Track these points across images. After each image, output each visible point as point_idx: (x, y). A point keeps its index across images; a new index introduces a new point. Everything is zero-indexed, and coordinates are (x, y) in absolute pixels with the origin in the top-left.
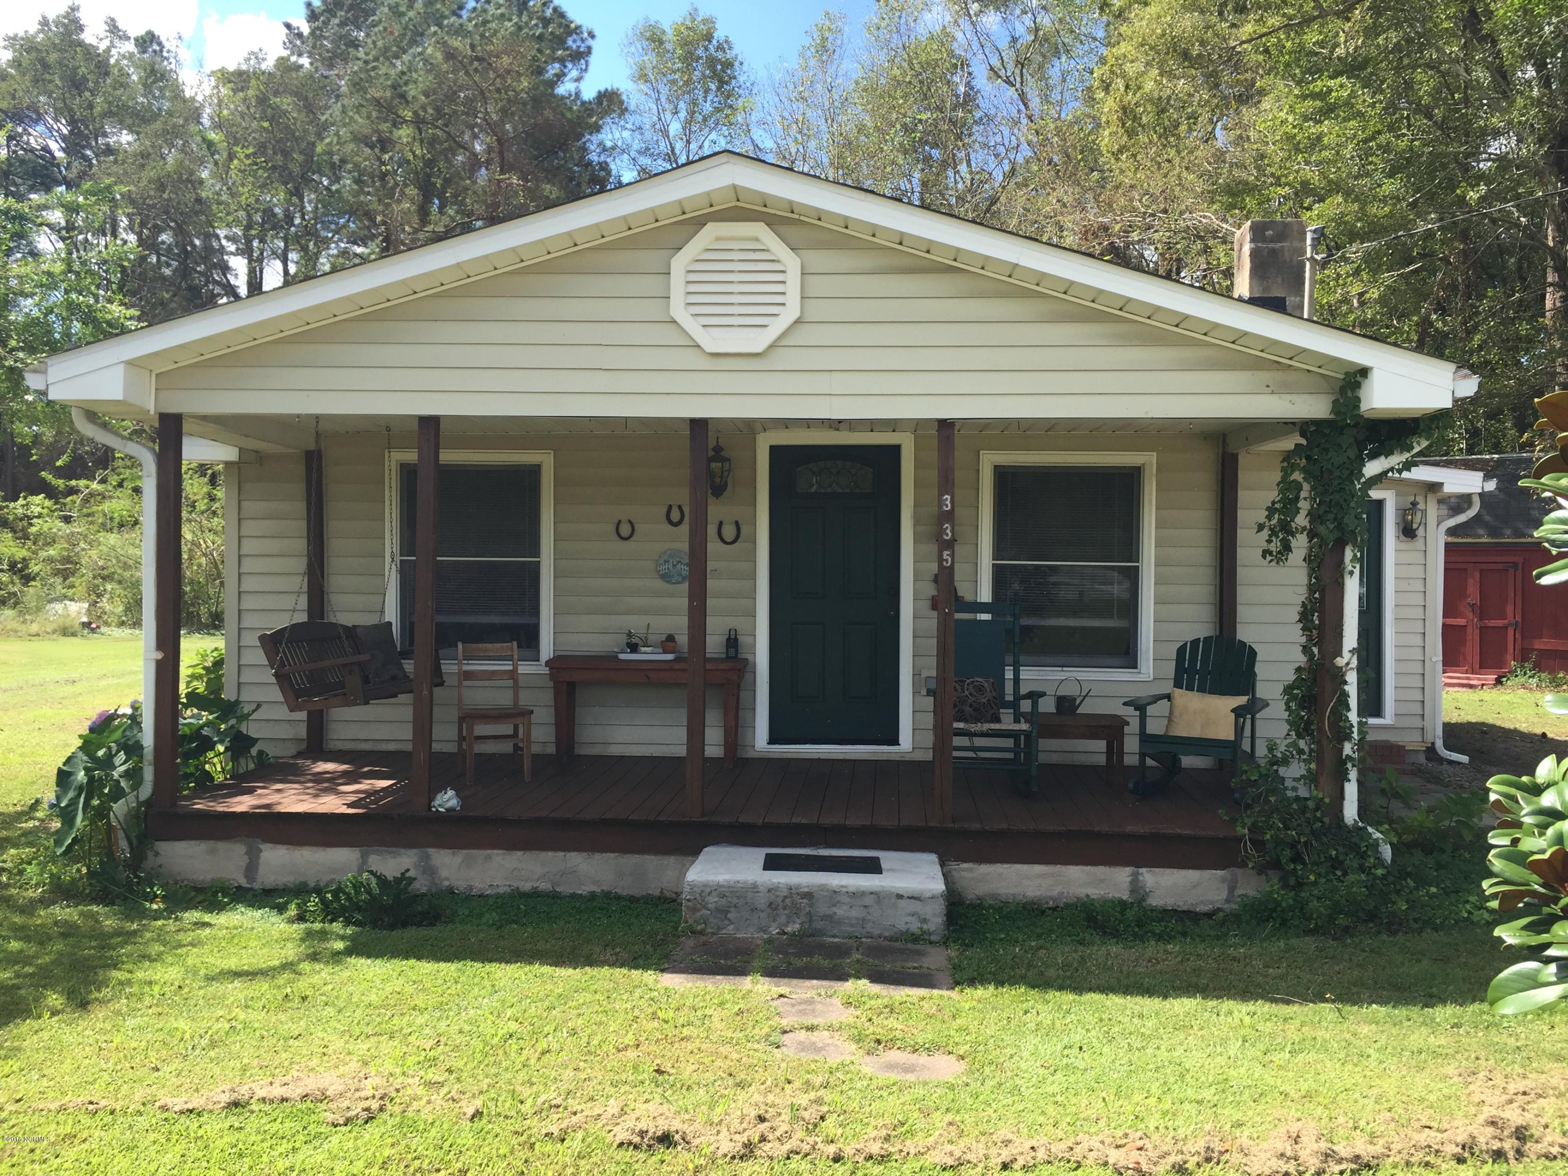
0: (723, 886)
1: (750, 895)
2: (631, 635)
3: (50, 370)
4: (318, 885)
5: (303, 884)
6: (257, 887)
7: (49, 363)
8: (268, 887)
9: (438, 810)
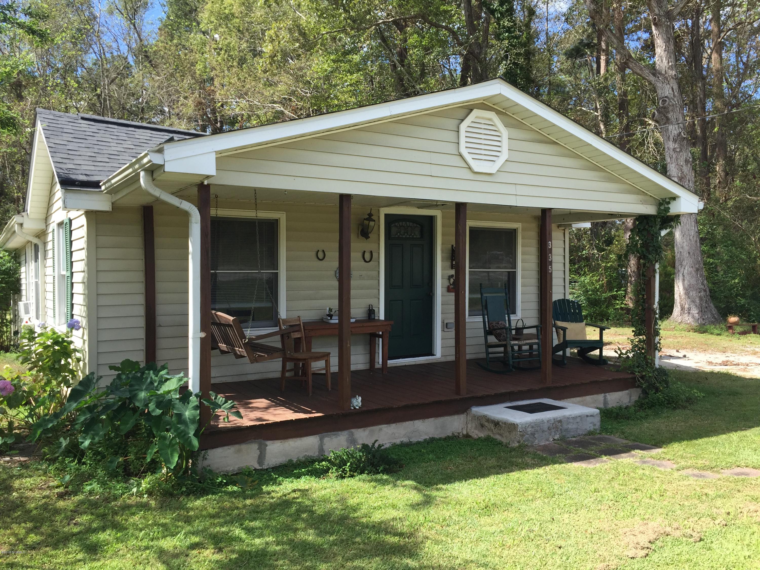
0: (531, 423)
1: (541, 425)
2: (330, 310)
3: (166, 152)
4: (298, 460)
5: (290, 461)
6: (265, 468)
7: (165, 148)
8: (272, 466)
9: (355, 408)
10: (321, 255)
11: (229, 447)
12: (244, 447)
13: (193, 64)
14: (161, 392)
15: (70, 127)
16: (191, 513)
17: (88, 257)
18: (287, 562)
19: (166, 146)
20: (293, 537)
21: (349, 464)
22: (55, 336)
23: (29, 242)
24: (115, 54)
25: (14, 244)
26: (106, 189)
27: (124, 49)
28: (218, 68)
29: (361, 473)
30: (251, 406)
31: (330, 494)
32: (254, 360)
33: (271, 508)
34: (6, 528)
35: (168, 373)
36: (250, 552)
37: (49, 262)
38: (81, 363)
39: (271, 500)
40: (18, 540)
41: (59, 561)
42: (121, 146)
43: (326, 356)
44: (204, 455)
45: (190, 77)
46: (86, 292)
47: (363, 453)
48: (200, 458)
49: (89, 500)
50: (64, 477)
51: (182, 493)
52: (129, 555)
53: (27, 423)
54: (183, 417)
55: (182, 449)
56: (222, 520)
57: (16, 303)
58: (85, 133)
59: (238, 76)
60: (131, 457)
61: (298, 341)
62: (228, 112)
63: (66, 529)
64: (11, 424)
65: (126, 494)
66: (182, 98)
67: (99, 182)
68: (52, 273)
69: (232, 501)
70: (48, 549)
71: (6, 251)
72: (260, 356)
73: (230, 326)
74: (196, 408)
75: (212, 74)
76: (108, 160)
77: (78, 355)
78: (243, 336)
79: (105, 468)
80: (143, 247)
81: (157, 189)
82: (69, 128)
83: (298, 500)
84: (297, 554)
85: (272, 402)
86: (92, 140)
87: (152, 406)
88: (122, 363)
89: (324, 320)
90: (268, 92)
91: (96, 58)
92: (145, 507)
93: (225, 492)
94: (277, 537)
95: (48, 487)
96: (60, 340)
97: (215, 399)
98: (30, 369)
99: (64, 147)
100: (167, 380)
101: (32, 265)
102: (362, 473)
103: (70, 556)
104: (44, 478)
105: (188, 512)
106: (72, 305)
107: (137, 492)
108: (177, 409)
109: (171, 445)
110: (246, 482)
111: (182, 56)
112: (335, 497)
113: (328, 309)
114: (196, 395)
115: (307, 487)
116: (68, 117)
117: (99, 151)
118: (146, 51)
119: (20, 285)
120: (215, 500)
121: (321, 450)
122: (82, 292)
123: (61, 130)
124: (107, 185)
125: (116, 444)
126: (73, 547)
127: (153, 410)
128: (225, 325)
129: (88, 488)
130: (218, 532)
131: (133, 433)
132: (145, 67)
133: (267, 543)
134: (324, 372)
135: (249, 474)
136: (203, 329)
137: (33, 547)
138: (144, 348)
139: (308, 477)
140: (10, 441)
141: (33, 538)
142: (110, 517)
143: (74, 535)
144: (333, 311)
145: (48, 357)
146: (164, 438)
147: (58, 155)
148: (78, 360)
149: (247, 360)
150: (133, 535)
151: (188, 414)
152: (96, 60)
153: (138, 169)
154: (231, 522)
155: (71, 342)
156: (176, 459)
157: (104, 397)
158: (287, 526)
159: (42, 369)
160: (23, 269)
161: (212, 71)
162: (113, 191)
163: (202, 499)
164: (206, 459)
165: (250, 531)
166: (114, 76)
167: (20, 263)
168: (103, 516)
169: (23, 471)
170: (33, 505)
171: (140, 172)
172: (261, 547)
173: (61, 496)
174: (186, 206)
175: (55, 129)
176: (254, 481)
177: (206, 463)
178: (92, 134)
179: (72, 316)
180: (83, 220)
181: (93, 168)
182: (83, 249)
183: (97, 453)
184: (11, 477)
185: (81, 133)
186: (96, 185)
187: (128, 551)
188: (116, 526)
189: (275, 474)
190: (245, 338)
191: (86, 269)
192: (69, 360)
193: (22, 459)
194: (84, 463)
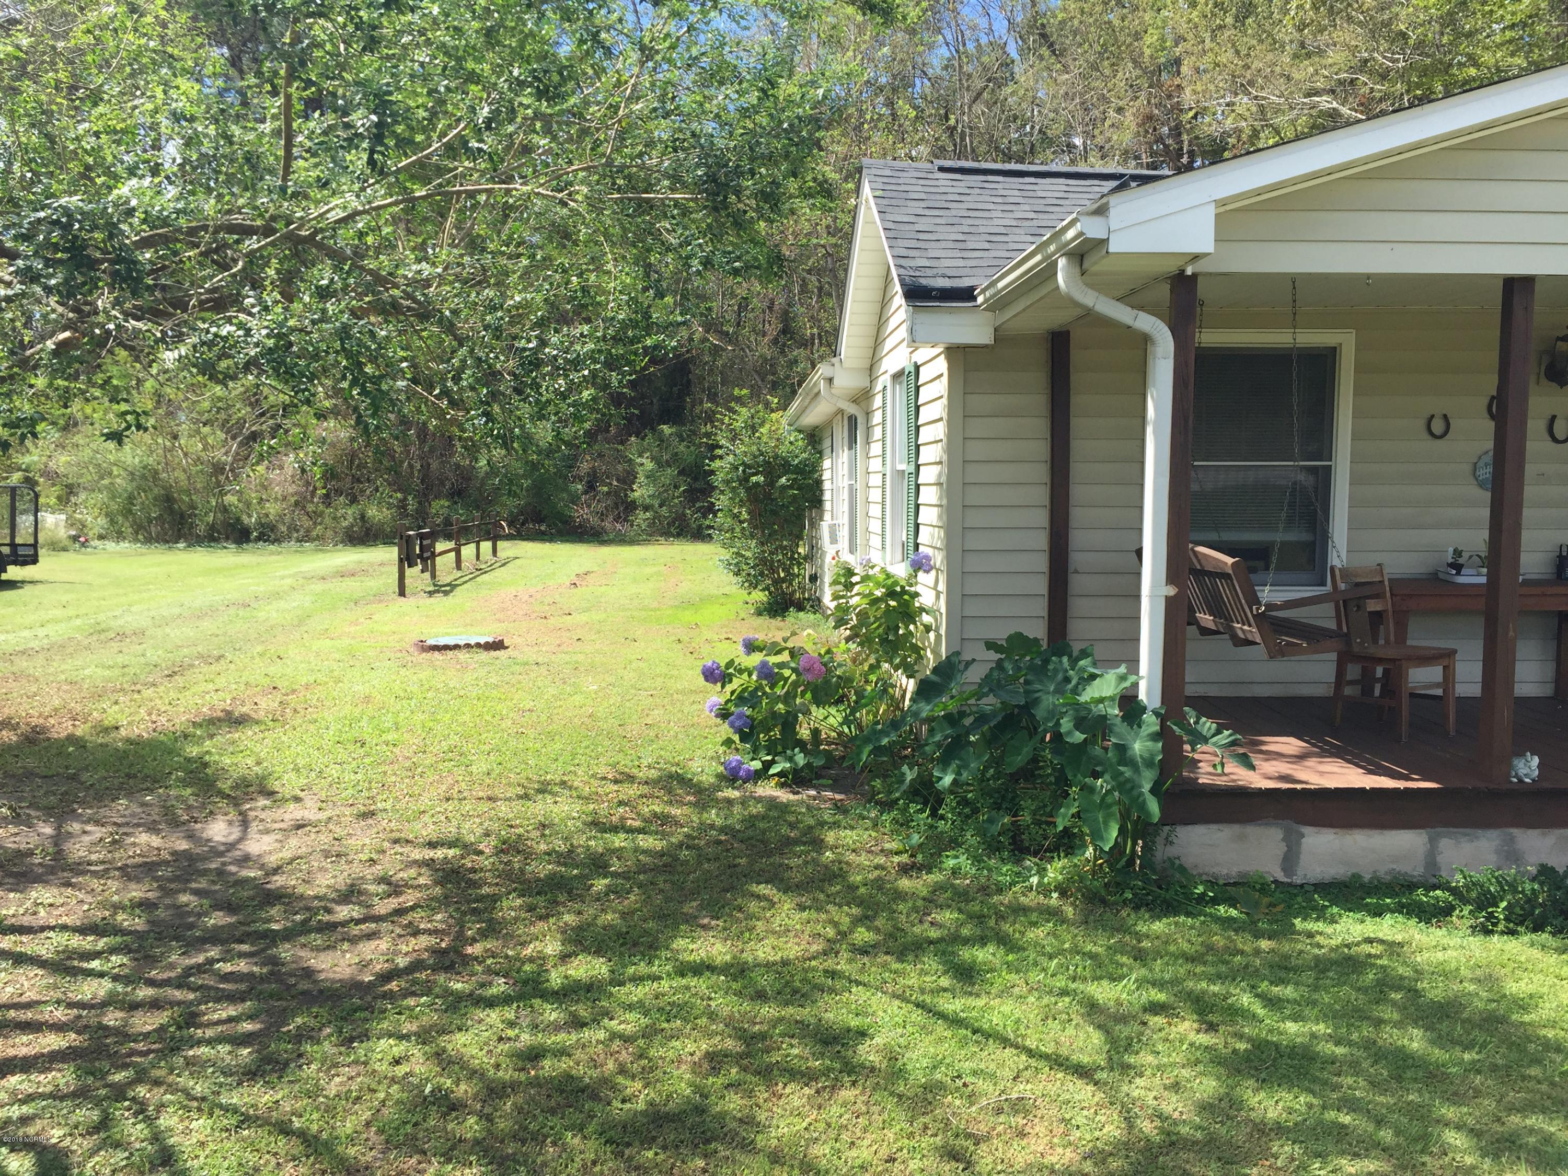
2: (1458, 553)
3: (1113, 212)
4: (1375, 877)
5: (1356, 877)
6: (1299, 882)
7: (1111, 204)
8: (1313, 881)
9: (1521, 781)
10: (1438, 427)
11: (1221, 826)
12: (1251, 830)
13: (1137, 36)
14: (1085, 697)
15: (920, 188)
16: (1146, 944)
17: (950, 435)
18: (1362, 1083)
19: (1113, 200)
20: (1373, 1036)
21: (1504, 904)
22: (889, 582)
23: (841, 412)
24: (984, 41)
25: (812, 418)
26: (986, 301)
27: (1000, 26)
28: (1190, 36)
29: (1535, 930)
30: (1264, 748)
31: (1458, 961)
32: (1276, 652)
33: (1316, 966)
34: (819, 910)
35: (1095, 664)
36: (1277, 1046)
37: (876, 448)
38: (932, 635)
39: (1316, 951)
40: (839, 933)
41: (910, 983)
42: (1010, 215)
43: (1446, 657)
44: (1168, 836)
45: (1130, 65)
46: (944, 502)
47: (1542, 884)
48: (1160, 840)
49: (952, 885)
50: (908, 837)
51: (1125, 902)
52: (1031, 999)
53: (840, 734)
54: (1130, 753)
55: (1124, 817)
56: (1211, 970)
57: (814, 525)
58: (944, 197)
59: (1233, 45)
60: (1026, 818)
61: (1377, 617)
62: (1209, 127)
63: (917, 930)
64: (816, 732)
65: (1018, 886)
66: (1112, 113)
67: (972, 289)
68: (880, 468)
69: (1229, 937)
70: (888, 958)
71: (800, 431)
72: (1289, 644)
73: (1225, 576)
74: (1155, 737)
75: (1178, 51)
76: (987, 246)
77: (926, 619)
78: (1254, 600)
79: (981, 832)
80: (1048, 414)
81: (1090, 292)
82: (917, 190)
83: (1379, 962)
84: (1386, 1074)
85: (1314, 745)
86: (958, 210)
87: (1066, 724)
88: (1010, 639)
89: (1441, 576)
90: (1303, 72)
91: (947, 54)
92: (1053, 914)
93: (1211, 915)
94: (1336, 1028)
95: (882, 851)
96: (898, 589)
97: (1196, 723)
98: (847, 640)
99: (910, 227)
100: (1093, 677)
101: (844, 456)
102: (1537, 928)
103: (927, 979)
104: (874, 834)
105: (1139, 941)
106: (917, 526)
107: (1040, 884)
108: (1118, 736)
109: (1104, 805)
110: (1257, 904)
111: (1117, 22)
112: (1472, 969)
113: (1451, 550)
114: (1156, 713)
115: (1399, 938)
116: (917, 169)
117: (972, 230)
118: (1043, 25)
119: (822, 491)
120: (1192, 927)
121: (1431, 863)
122: (935, 501)
123: (904, 195)
124: (988, 294)
125: (997, 791)
126: (931, 963)
127: (1069, 733)
128: (1213, 575)
129: (951, 863)
130: (1204, 992)
131: (1029, 773)
132: (1041, 58)
133: (1313, 1036)
134: (1439, 692)
135: (1264, 889)
136: (1172, 578)
137: (864, 951)
138: (1045, 613)
139: (1400, 918)
140: (819, 762)
141: (862, 935)
142: (992, 923)
143: (931, 942)
144: (1465, 555)
145: (877, 619)
146: (1091, 790)
147: (900, 243)
148: (928, 629)
149: (1260, 651)
150: (1036, 964)
151: (1138, 747)
152: (949, 60)
153: (1054, 254)
154: (1231, 976)
155: (917, 595)
156: (1115, 834)
157: (972, 701)
158: (1356, 1010)
159: (866, 642)
160: (827, 464)
161: (1177, 45)
162: (999, 304)
163: (1165, 920)
164: (1172, 843)
165: (1272, 1003)
166: (979, 84)
167: (821, 453)
168: (980, 919)
169: (839, 817)
170: (859, 878)
171: (1056, 261)
172: (1298, 1040)
173: (904, 870)
174: (1146, 323)
175: (894, 194)
176: (1275, 906)
177: (1172, 851)
178: (957, 198)
179: (917, 546)
180: (941, 365)
181: (961, 263)
182: (941, 419)
183: (964, 802)
184: (822, 824)
185: (938, 197)
186: (967, 294)
187: (1030, 991)
188: (1004, 941)
189: (1322, 898)
190: (1259, 603)
191: (945, 458)
192: (912, 627)
193: (838, 797)
194: (942, 818)
